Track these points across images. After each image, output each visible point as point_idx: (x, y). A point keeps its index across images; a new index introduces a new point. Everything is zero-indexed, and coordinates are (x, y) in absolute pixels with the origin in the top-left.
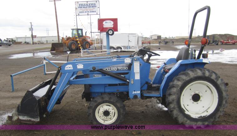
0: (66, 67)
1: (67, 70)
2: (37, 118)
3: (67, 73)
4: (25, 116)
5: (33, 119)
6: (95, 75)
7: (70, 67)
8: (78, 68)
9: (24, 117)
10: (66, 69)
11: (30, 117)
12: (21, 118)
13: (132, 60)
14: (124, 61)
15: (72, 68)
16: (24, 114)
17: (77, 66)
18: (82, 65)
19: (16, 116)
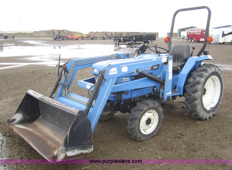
0: (110, 72)
1: (112, 75)
2: (90, 148)
3: (111, 79)
4: (74, 149)
5: (85, 151)
6: (124, 79)
7: (114, 71)
8: (122, 71)
9: (73, 152)
10: (110, 74)
11: (81, 149)
12: (70, 154)
13: (167, 58)
14: (161, 60)
15: (116, 73)
16: (74, 147)
17: (122, 69)
18: (127, 68)
19: (63, 152)
